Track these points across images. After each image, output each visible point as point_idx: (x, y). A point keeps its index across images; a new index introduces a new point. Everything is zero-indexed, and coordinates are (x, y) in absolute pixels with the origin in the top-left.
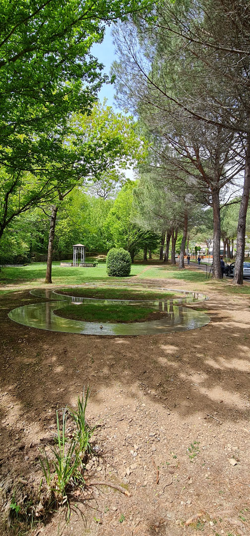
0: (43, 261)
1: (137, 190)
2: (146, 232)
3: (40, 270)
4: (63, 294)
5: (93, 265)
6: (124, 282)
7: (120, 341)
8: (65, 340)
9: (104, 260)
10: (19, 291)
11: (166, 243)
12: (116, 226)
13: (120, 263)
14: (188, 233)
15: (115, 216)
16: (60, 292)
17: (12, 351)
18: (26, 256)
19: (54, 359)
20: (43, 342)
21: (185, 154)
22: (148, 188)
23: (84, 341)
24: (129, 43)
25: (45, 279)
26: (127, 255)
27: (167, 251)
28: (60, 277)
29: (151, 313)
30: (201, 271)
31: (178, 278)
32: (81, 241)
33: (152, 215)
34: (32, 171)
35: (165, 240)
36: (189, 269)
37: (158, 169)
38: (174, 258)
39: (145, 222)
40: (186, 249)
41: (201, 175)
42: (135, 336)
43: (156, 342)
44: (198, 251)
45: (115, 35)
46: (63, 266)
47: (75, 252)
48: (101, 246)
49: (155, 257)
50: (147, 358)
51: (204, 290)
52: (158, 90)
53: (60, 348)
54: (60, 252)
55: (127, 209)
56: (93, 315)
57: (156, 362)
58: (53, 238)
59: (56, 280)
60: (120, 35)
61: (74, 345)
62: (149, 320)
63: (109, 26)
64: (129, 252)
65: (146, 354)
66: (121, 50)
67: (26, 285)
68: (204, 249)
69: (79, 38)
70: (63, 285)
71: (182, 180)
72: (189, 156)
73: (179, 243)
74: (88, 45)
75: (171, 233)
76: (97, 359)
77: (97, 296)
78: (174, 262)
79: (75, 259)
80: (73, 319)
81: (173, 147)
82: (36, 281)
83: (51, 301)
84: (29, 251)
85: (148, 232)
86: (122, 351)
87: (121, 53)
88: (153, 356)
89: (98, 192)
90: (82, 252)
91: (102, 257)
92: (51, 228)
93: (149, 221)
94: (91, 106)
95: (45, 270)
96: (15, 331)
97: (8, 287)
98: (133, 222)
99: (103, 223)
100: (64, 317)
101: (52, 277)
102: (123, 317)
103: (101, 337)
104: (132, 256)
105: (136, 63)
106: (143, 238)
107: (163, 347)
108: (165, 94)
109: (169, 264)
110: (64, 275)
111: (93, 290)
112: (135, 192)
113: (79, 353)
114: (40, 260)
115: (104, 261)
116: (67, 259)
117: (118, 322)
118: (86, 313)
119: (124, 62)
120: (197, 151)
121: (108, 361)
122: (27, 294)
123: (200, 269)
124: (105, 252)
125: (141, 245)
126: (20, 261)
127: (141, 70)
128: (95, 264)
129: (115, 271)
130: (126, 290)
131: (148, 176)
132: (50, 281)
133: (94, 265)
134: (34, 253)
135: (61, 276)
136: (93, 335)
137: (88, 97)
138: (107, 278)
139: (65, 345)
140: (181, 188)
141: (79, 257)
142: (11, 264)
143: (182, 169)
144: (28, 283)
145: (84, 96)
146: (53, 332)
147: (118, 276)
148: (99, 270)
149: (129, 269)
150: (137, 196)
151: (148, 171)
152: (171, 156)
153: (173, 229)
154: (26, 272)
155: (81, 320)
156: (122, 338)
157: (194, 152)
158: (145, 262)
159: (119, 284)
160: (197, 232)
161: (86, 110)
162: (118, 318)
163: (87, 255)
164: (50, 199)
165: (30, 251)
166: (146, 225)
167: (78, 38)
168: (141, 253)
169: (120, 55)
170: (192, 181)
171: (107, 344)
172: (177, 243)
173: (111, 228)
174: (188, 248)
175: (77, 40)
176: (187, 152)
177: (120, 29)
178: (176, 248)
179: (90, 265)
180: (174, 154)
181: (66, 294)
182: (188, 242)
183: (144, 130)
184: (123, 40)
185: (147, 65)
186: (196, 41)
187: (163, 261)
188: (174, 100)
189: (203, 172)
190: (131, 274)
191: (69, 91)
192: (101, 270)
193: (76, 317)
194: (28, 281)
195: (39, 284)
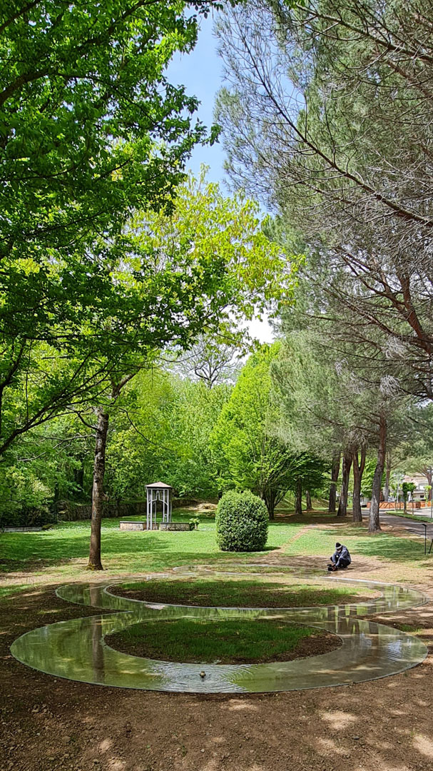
0: (83, 519)
1: (279, 366)
2: (298, 455)
3: (77, 539)
4: (124, 595)
5: (188, 527)
6: (253, 563)
7: (241, 706)
8: (128, 706)
9: (211, 514)
10: (34, 590)
11: (341, 477)
12: (235, 442)
13: (245, 523)
14: (388, 456)
15: (234, 420)
16: (118, 590)
17: (19, 731)
18: (47, 510)
19: (105, 745)
20: (82, 711)
21: (380, 288)
22: (301, 361)
23: (168, 706)
24: (253, 52)
25: (88, 558)
26: (259, 505)
27: (345, 494)
28: (119, 555)
29: (307, 640)
30: (413, 537)
31: (366, 553)
32: (162, 476)
33: (312, 419)
34: (51, 340)
35: (341, 470)
36: (390, 533)
37: (323, 322)
38: (358, 507)
39: (297, 435)
40: (384, 488)
41: (415, 334)
42: (270, 695)
43: (313, 707)
44: (409, 492)
45: (222, 34)
46: (126, 529)
47: (150, 500)
48: (204, 485)
49: (320, 508)
50: (294, 743)
51: (420, 579)
52: (319, 156)
53: (119, 723)
54: (119, 499)
55: (259, 406)
56: (187, 645)
57: (312, 751)
58: (102, 475)
59: (112, 562)
60: (234, 34)
61: (147, 717)
62: (303, 654)
63: (206, 16)
64: (264, 498)
65: (293, 734)
66: (235, 69)
67: (49, 572)
68: (422, 488)
69: (144, 41)
70: (123, 573)
71: (375, 344)
72: (388, 294)
73: (369, 474)
74: (163, 58)
75: (351, 454)
76: (193, 746)
77: (195, 601)
78: (358, 517)
79: (150, 514)
80: (144, 656)
81: (354, 274)
82: (67, 562)
83: (100, 613)
84: (52, 498)
85: (303, 454)
86: (245, 729)
87: (238, 75)
88: (306, 738)
89: (196, 369)
90: (165, 499)
91: (207, 508)
92: (96, 453)
93: (304, 433)
94: (172, 193)
95: (86, 538)
96: (26, 687)
97: (10, 577)
98: (270, 434)
99: (208, 435)
100: (126, 652)
101: (103, 555)
102: (246, 649)
103: (201, 697)
104: (271, 508)
105: (270, 97)
106: (292, 466)
107: (328, 716)
108: (334, 165)
109: (347, 521)
110: (128, 550)
111: (186, 586)
112: (275, 369)
113: (157, 735)
114: (77, 517)
115: (210, 518)
116: (134, 514)
117: (239, 661)
118: (172, 642)
119: (243, 95)
120: (405, 282)
121: (216, 751)
122: (50, 596)
123: (413, 531)
124: (215, 497)
125: (287, 482)
126: (35, 520)
127: (281, 112)
128: (193, 524)
129: (233, 540)
130: (255, 585)
131: (301, 337)
132: (97, 564)
133: (192, 527)
134: (63, 502)
135: (121, 552)
136: (186, 694)
137: (166, 171)
138: (218, 555)
139: (127, 718)
140: (373, 363)
141: (158, 508)
142: (15, 526)
143: (374, 322)
144: (53, 568)
145: (157, 171)
146: (104, 688)
147: (241, 550)
148: (201, 537)
149: (265, 534)
150: (278, 378)
151: (301, 326)
152: (349, 293)
153: (357, 447)
154: (47, 543)
155: (160, 658)
156: (243, 699)
157: (399, 282)
158: (299, 517)
159: (240, 571)
160: (406, 454)
161: (163, 202)
162: (237, 651)
163: (175, 505)
164: (91, 396)
165: (55, 499)
166: (299, 441)
167: (140, 40)
168: (290, 497)
169: (236, 81)
170: (395, 347)
171: (213, 714)
172: (366, 474)
173: (224, 447)
174: (387, 486)
175: (138, 45)
176: (385, 285)
177: (232, 20)
178: (363, 487)
179: (182, 526)
180: (355, 289)
181: (130, 596)
182: (388, 473)
183: (290, 238)
184: (241, 45)
185: (293, 100)
186: (398, 50)
187: (336, 515)
188: (353, 178)
189: (417, 326)
190: (268, 544)
191: (124, 161)
192: (206, 538)
193: (151, 651)
194: (51, 564)
195: (74, 573)
